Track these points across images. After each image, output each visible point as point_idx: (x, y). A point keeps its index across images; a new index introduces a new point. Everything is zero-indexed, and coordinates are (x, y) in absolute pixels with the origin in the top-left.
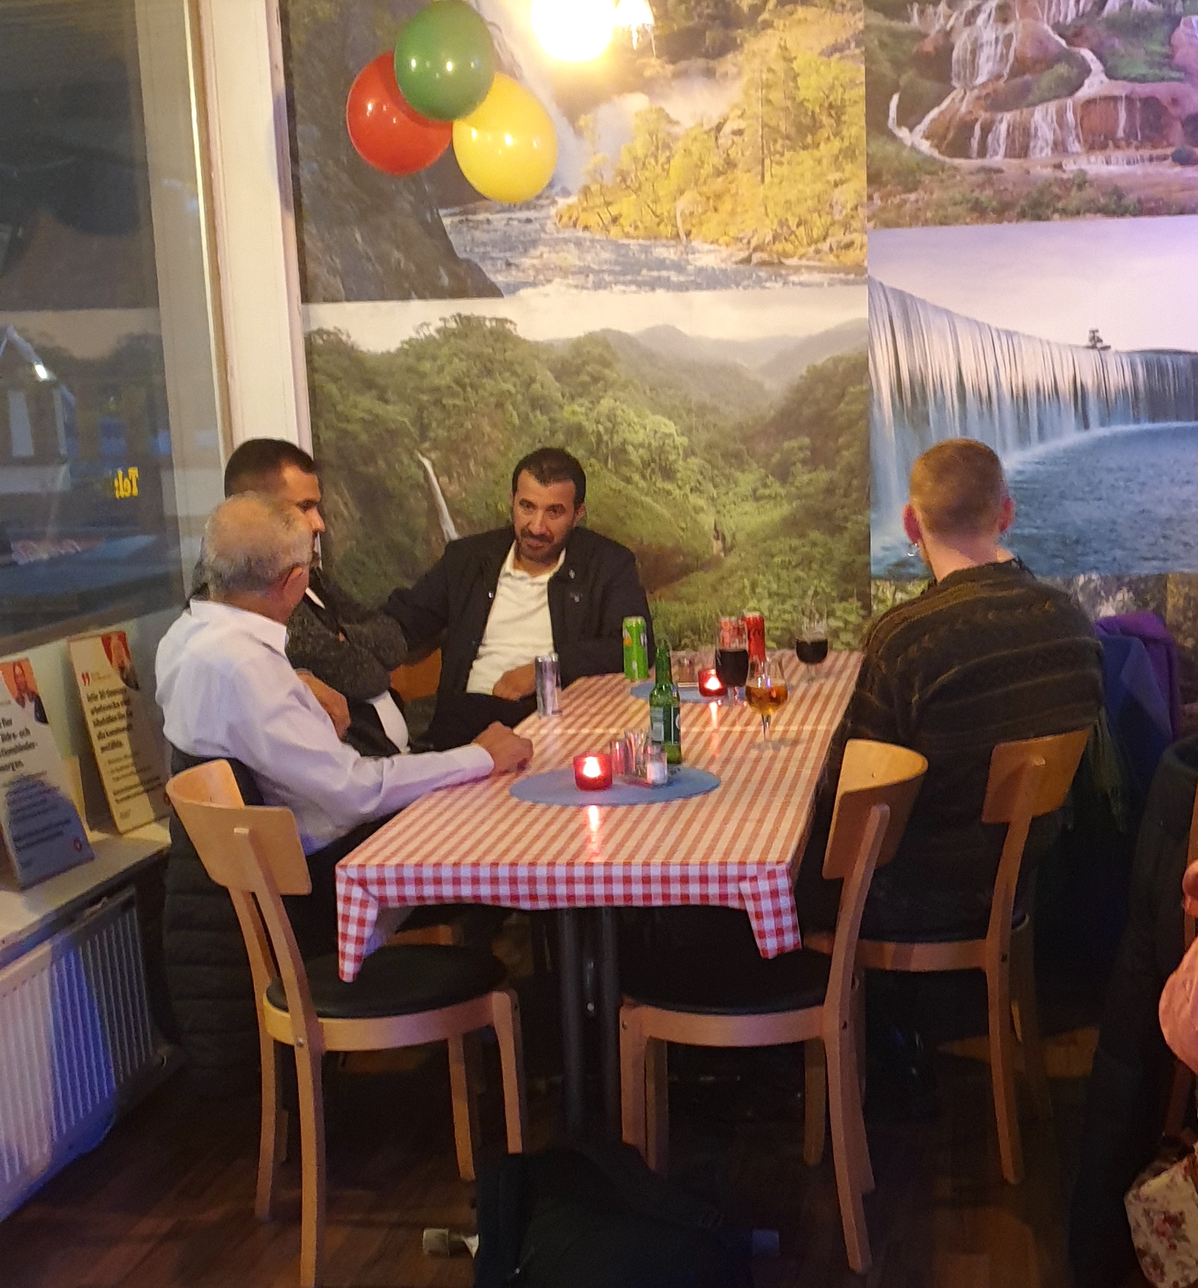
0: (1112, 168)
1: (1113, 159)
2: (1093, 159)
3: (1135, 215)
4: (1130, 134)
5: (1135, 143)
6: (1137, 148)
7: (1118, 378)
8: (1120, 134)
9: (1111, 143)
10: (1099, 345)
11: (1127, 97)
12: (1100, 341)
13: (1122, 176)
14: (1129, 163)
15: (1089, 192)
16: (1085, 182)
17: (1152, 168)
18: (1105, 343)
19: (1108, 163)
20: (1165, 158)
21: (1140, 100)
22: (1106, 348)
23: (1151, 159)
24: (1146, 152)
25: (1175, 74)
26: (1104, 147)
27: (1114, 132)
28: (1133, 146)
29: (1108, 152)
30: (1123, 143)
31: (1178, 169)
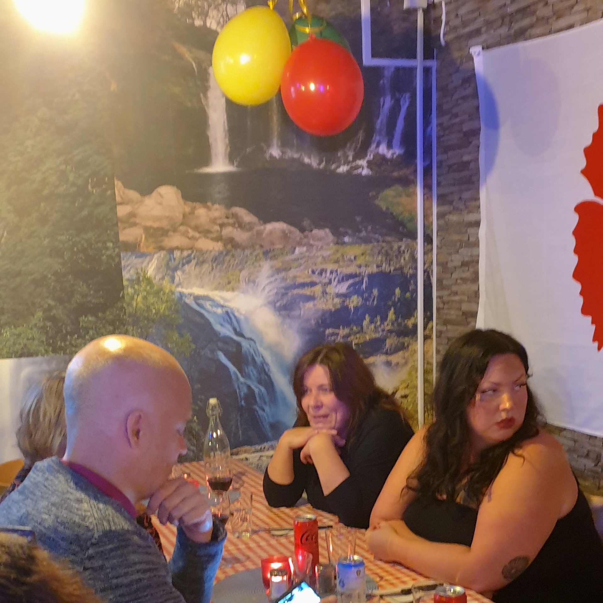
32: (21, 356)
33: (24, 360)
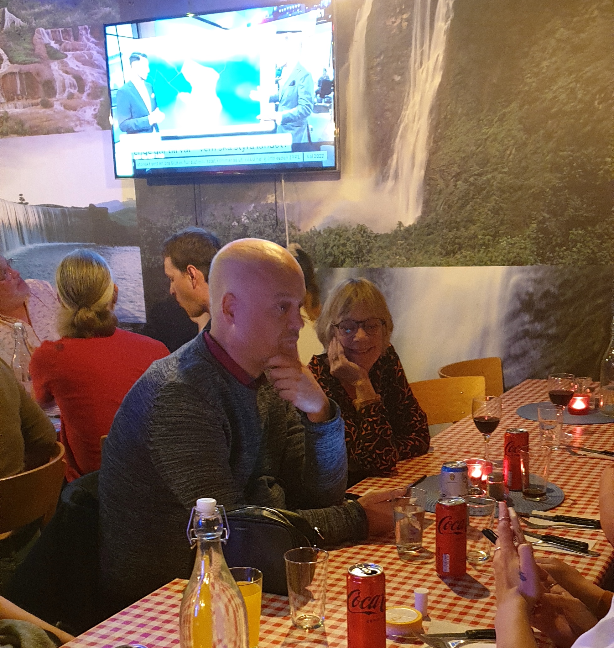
0: (18, 110)
1: (18, 106)
2: (10, 106)
3: (30, 135)
4: (23, 92)
5: (25, 97)
6: (26, 99)
7: (33, 219)
8: (19, 92)
9: (16, 97)
10: (24, 202)
11: (19, 73)
12: (24, 200)
13: (22, 114)
14: (24, 108)
15: (11, 123)
16: (8, 118)
17: (33, 110)
18: (26, 201)
19: (16, 108)
20: (38, 104)
21: (25, 73)
22: (27, 203)
23: (32, 105)
24: (30, 101)
25: (37, 60)
26: (13, 100)
27: (16, 91)
28: (24, 98)
29: (15, 102)
30: (20, 97)
31: (44, 110)
32: (513, 264)
33: (515, 267)
